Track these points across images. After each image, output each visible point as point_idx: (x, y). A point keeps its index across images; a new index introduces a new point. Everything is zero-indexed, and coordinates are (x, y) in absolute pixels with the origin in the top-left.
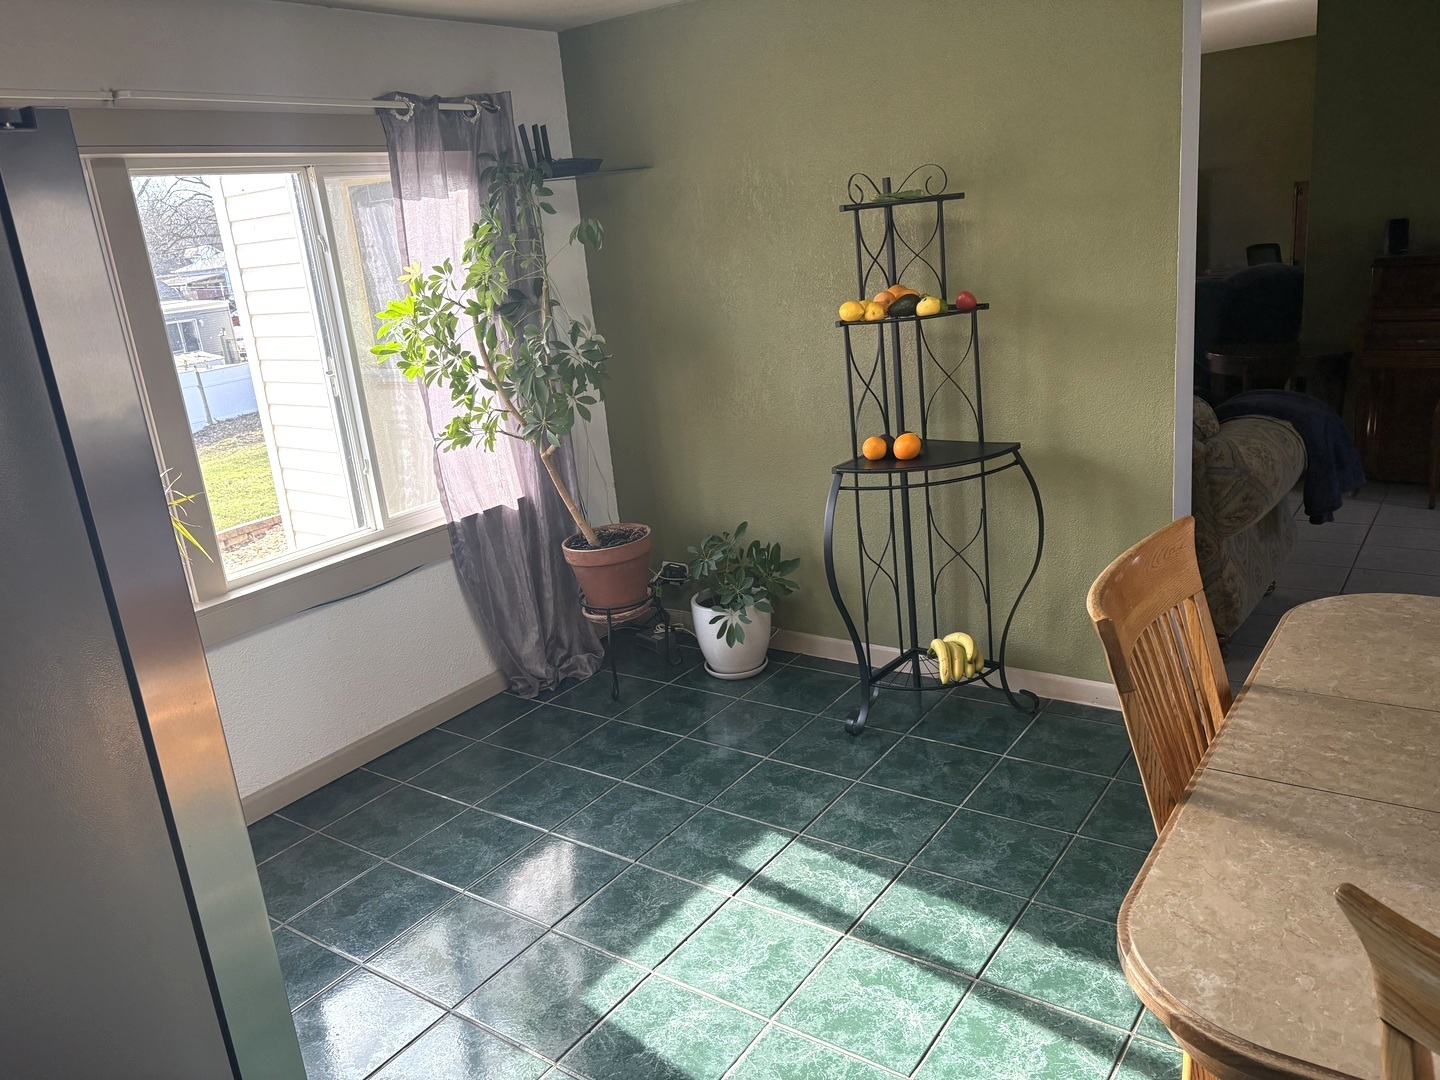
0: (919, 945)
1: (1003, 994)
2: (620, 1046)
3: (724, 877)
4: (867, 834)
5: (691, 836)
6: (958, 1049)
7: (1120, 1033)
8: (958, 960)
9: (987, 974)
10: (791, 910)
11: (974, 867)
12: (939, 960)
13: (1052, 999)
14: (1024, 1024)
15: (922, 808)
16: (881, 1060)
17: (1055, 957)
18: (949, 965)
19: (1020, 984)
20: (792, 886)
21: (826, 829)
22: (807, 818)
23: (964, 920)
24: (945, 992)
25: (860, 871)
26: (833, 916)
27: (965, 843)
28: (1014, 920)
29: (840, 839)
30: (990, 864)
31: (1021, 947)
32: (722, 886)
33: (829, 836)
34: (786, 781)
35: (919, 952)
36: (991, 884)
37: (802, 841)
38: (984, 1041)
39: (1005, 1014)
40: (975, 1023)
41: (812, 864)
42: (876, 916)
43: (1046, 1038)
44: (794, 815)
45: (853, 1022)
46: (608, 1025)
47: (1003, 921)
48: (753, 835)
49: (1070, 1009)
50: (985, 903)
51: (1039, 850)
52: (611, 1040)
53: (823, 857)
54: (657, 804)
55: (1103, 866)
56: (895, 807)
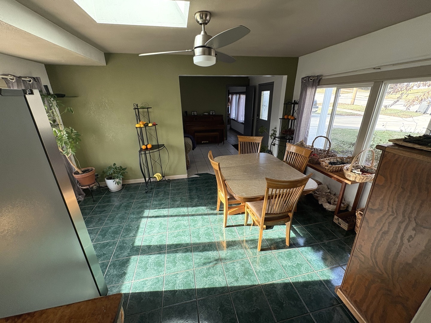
0: (179, 214)
1: (193, 215)
2: (148, 247)
3: (143, 219)
4: (161, 205)
5: (132, 216)
6: (192, 223)
7: (207, 213)
8: (185, 214)
9: (189, 214)
10: (158, 218)
11: (178, 203)
12: (182, 215)
13: (198, 213)
14: (197, 217)
15: (165, 199)
16: (185, 229)
17: (195, 208)
18: (184, 215)
19: (193, 213)
20: (155, 215)
21: (153, 206)
22: (149, 206)
23: (181, 209)
24: (186, 218)
25: (163, 209)
26: (165, 216)
27: (174, 201)
28: (188, 206)
29: (157, 207)
30: (179, 202)
31: (190, 209)
32: (144, 221)
33: (154, 207)
34: (141, 203)
35: (179, 215)
36: (181, 204)
37: (151, 209)
38: (195, 221)
39: (194, 217)
40: (192, 219)
41: (156, 211)
42: (170, 214)
43: (201, 217)
44: (147, 206)
45: (178, 227)
46: (142, 246)
47: (186, 207)
48: (143, 212)
49: (200, 213)
50: (183, 206)
51: (184, 198)
52: (145, 247)
53: (156, 210)
54: (121, 214)
55: (192, 197)
56: (160, 200)
